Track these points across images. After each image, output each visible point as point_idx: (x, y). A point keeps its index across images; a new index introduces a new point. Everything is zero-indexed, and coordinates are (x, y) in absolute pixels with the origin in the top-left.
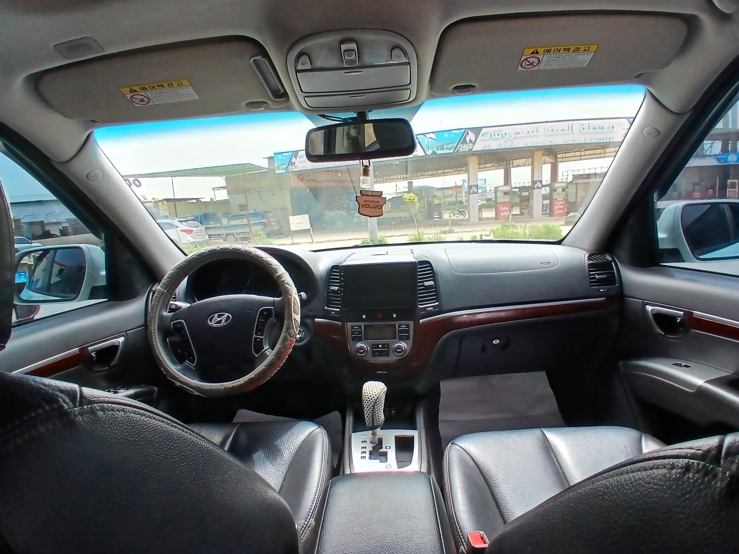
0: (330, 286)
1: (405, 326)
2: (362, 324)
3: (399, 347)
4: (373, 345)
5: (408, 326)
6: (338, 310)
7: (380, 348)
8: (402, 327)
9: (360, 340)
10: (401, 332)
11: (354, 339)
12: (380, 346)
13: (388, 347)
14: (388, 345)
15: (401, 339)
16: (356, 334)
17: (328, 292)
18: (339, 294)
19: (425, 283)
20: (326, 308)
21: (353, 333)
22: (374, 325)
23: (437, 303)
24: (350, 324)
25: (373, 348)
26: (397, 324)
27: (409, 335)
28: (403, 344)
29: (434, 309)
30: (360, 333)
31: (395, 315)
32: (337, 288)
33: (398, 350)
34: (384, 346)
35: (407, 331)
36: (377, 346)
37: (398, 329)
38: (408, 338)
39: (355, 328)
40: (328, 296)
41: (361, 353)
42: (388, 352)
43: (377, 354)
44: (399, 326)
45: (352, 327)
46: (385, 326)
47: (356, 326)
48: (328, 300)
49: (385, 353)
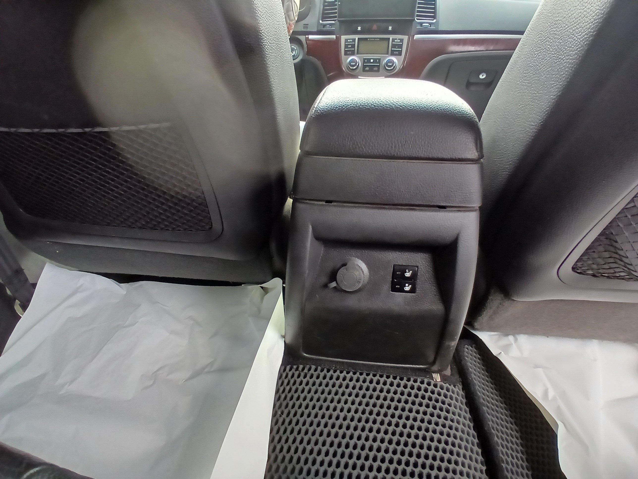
1: (399, 41)
2: (356, 37)
3: (390, 61)
4: (365, 59)
5: (402, 40)
6: (334, 22)
7: (372, 63)
8: (396, 41)
9: (353, 54)
10: (394, 46)
11: (346, 53)
12: (372, 61)
13: (379, 62)
14: (379, 59)
15: (393, 54)
16: (350, 48)
17: (324, 6)
18: (336, 5)
20: (321, 22)
21: (346, 46)
22: (368, 38)
23: (435, 21)
24: (343, 38)
25: (364, 62)
26: (391, 37)
27: (402, 51)
28: (394, 59)
29: (430, 27)
30: (353, 46)
31: (390, 28)
33: (389, 64)
34: (375, 61)
35: (401, 46)
36: (369, 60)
37: (392, 44)
38: (400, 54)
39: (349, 41)
40: (324, 10)
41: (353, 66)
42: (378, 67)
43: (367, 69)
44: (393, 40)
45: (346, 40)
46: (379, 39)
47: (350, 39)
48: (323, 14)
49: (376, 69)
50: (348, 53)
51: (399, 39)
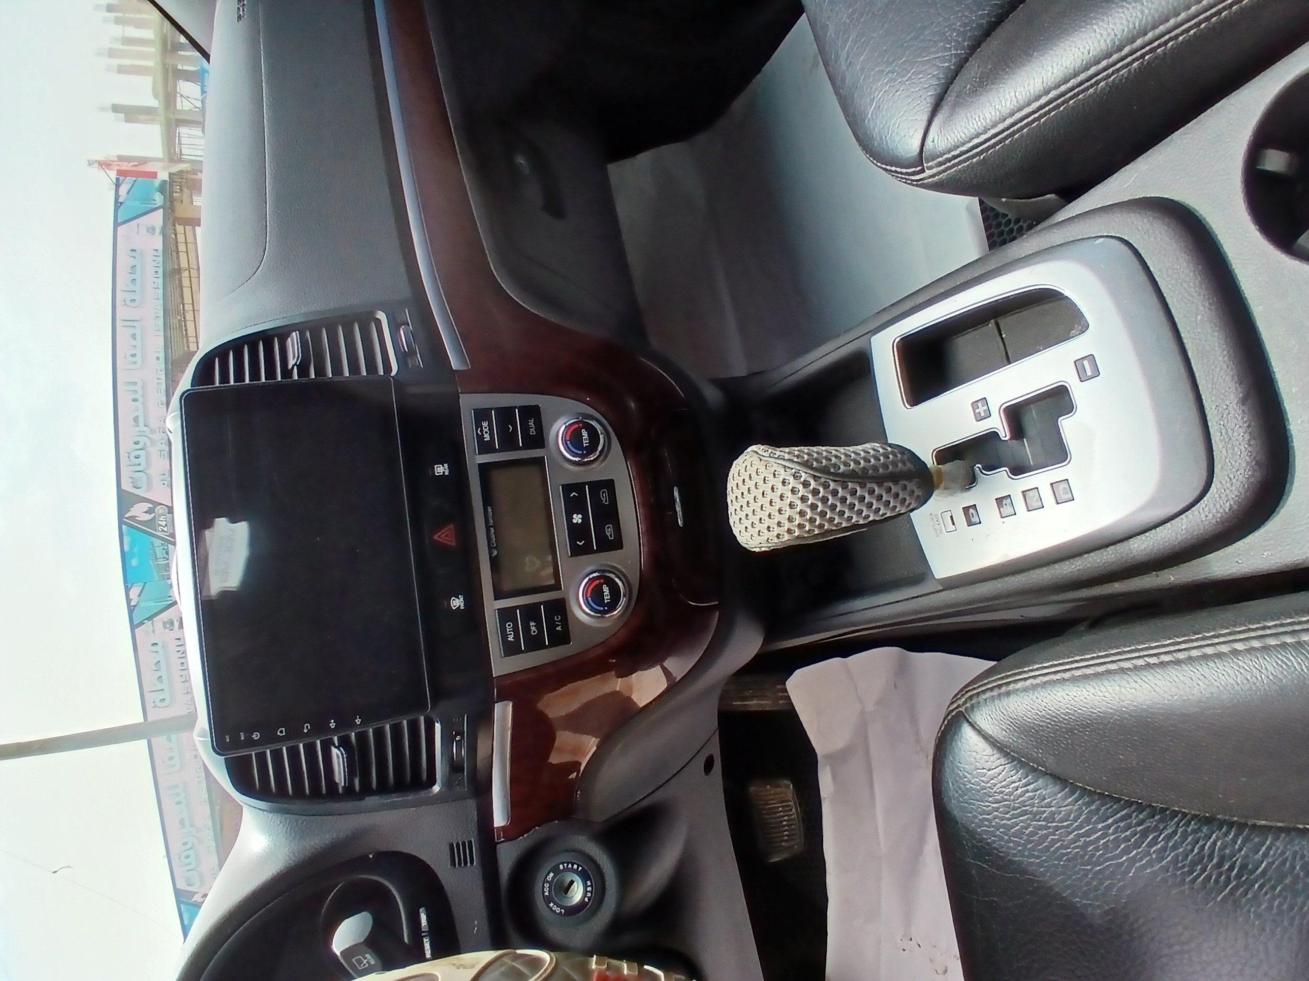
0: (337, 784)
1: (485, 424)
2: (492, 607)
3: (574, 439)
4: (576, 551)
5: (481, 415)
6: (438, 726)
7: (585, 518)
8: (487, 437)
9: (559, 608)
10: (508, 442)
11: (561, 638)
12: (577, 519)
13: (578, 485)
14: (567, 488)
15: (538, 440)
16: (539, 627)
17: (366, 791)
18: (362, 737)
19: (291, 362)
20: (436, 788)
21: (535, 644)
22: (490, 554)
23: (381, 316)
25: (586, 550)
26: (475, 459)
27: (520, 409)
28: (558, 429)
29: (407, 326)
30: (530, 612)
31: (441, 470)
32: (335, 751)
33: (586, 443)
34: (574, 505)
35: (505, 414)
36: (576, 532)
37: (499, 451)
38: (532, 412)
39: (511, 638)
40: (383, 789)
41: (615, 594)
42: (596, 486)
43: (609, 531)
44: (485, 447)
45: (511, 649)
46: (490, 509)
47: (504, 635)
48: (401, 787)
49: (604, 497)
50: (559, 628)
51: (478, 425)
